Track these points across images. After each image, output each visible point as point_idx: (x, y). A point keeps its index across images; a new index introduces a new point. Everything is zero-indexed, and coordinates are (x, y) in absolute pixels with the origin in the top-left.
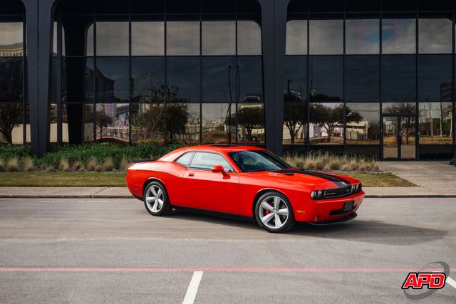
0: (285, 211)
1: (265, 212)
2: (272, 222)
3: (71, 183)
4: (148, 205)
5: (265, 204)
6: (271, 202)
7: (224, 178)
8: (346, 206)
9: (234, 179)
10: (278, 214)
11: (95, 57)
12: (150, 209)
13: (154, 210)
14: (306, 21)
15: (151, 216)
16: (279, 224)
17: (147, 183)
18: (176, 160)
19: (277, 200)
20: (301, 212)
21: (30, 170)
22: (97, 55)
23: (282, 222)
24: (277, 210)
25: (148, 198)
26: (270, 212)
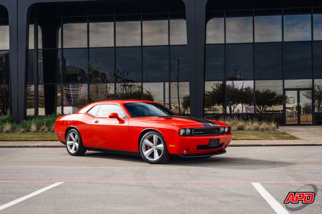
0: (161, 146)
1: (147, 147)
2: (152, 155)
3: (30, 139)
4: (69, 147)
5: (147, 142)
6: (151, 139)
7: (120, 123)
8: (211, 143)
9: (126, 124)
10: (156, 149)
11: (62, 49)
12: (69, 150)
13: (73, 151)
14: (224, 18)
15: (71, 156)
16: (157, 157)
17: (68, 130)
18: (88, 112)
19: (155, 137)
20: (172, 146)
21: (7, 132)
22: (64, 47)
23: (159, 155)
24: (156, 145)
25: (69, 143)
26: (150, 147)
